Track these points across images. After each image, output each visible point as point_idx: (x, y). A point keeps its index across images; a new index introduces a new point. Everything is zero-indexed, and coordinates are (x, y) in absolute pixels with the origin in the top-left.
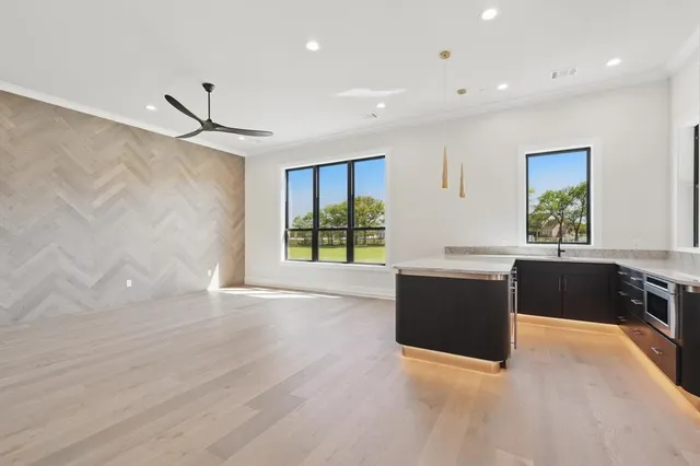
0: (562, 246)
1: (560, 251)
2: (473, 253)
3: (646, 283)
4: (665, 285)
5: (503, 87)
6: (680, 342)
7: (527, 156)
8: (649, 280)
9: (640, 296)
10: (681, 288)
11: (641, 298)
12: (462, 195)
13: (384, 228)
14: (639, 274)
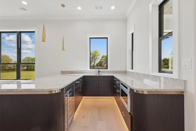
0: (100, 70)
1: (99, 72)
2: (72, 73)
3: (121, 85)
4: (127, 88)
5: (79, 8)
6: (132, 114)
7: (90, 38)
8: (122, 84)
9: (119, 89)
10: (132, 90)
11: (119, 90)
12: (63, 49)
13: (34, 63)
14: (119, 81)
